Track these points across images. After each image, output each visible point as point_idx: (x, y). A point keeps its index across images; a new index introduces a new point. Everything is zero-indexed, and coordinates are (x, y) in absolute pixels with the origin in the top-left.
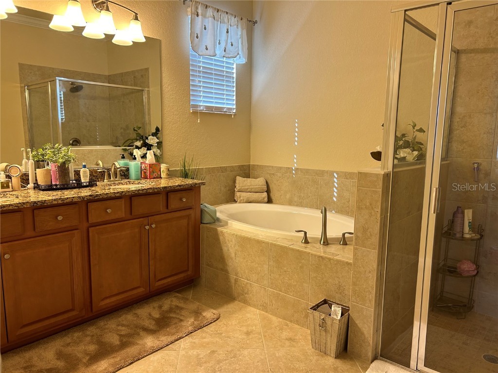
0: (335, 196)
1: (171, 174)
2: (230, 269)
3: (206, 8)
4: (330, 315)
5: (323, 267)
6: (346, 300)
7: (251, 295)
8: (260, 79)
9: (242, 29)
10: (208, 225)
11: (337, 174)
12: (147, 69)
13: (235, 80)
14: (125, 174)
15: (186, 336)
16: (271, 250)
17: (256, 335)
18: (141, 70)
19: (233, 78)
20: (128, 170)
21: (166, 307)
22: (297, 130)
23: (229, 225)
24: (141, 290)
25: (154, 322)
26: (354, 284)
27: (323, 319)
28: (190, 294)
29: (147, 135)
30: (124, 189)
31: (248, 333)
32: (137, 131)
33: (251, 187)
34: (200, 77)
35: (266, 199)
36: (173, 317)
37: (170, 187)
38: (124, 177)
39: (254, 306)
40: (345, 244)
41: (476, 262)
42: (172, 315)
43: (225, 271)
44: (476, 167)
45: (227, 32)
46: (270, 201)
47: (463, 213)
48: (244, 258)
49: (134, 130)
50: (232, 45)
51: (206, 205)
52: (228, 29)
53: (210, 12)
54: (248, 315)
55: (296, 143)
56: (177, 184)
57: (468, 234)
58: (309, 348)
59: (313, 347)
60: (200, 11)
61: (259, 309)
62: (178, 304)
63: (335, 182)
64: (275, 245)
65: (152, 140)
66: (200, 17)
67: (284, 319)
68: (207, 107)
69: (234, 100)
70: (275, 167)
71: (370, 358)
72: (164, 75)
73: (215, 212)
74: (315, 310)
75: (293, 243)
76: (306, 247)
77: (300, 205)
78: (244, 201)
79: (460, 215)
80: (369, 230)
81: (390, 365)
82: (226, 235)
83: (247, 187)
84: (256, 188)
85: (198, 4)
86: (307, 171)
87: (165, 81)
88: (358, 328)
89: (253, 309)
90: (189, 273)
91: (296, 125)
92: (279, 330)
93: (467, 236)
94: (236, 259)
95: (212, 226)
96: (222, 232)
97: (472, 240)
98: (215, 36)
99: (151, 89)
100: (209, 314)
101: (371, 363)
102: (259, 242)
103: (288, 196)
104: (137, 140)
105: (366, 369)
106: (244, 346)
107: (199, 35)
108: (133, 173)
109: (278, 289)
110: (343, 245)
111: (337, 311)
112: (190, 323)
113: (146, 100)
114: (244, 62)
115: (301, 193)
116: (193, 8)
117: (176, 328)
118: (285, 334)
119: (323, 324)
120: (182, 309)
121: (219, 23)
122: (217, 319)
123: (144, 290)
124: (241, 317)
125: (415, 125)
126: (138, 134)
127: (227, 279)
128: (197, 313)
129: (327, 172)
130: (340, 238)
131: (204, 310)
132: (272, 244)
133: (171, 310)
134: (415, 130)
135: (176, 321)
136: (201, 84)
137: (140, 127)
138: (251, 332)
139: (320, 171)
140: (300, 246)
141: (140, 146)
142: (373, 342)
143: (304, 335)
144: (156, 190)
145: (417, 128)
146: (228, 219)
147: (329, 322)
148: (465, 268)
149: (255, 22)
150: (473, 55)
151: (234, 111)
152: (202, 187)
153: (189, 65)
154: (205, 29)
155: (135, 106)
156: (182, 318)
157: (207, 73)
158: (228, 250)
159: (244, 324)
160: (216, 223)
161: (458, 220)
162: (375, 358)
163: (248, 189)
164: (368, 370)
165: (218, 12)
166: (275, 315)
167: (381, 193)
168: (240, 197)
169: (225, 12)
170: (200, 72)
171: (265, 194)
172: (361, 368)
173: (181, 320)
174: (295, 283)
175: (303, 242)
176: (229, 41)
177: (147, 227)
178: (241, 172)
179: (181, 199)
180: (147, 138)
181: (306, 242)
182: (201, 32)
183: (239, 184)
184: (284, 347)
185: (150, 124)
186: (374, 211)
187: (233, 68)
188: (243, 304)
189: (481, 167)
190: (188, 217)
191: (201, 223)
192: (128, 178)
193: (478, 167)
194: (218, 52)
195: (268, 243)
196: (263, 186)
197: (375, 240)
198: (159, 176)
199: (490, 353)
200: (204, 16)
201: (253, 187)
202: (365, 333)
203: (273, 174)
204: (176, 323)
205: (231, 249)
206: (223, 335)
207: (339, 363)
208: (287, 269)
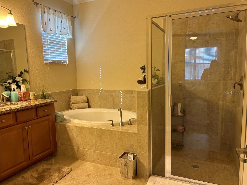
0: (121, 102)
1: (36, 97)
2: (74, 145)
3: (49, 9)
4: (128, 159)
5: (123, 137)
6: (135, 151)
7: (87, 156)
8: (80, 46)
9: (69, 21)
10: (60, 123)
11: (122, 91)
12: (13, 40)
13: (66, 46)
14: (9, 99)
15: (55, 183)
16: (96, 132)
17: (93, 176)
18: (9, 40)
19: (66, 45)
20: (10, 97)
21: (40, 170)
22: (101, 71)
23: (72, 121)
24: (25, 163)
25: (35, 180)
26: (138, 143)
27: (126, 162)
28: (53, 161)
29: (15, 77)
30: (11, 108)
31: (88, 176)
32: (8, 74)
33: (79, 101)
34: (48, 45)
35: (88, 106)
36: (46, 175)
37: (38, 104)
38: (8, 101)
39: (89, 161)
40: (131, 124)
41: (183, 126)
42: (45, 174)
43: (71, 146)
44: (180, 85)
45: (61, 22)
46: (89, 107)
47: (177, 105)
48: (82, 138)
49: (7, 74)
50: (64, 29)
51: (57, 112)
52: (61, 21)
53: (51, 11)
54: (87, 166)
55: (101, 78)
56: (41, 103)
57: (180, 114)
58: (120, 177)
59: (121, 176)
60: (46, 11)
61: (92, 162)
62: (47, 167)
63: (121, 95)
64: (98, 129)
65: (19, 79)
66: (46, 14)
67: (105, 165)
68: (53, 60)
69: (67, 56)
70: (91, 89)
71: (148, 176)
72: (28, 44)
73: (63, 115)
74: (121, 158)
75: (107, 127)
76: (113, 128)
77: (105, 107)
78: (76, 108)
79: (176, 106)
80: (143, 117)
81: (157, 177)
82: (71, 127)
83: (77, 101)
84: (82, 101)
85: (45, 7)
86: (107, 91)
87: (29, 47)
88: (142, 163)
89: (88, 163)
90: (51, 149)
91: (100, 69)
92: (104, 171)
93: (180, 115)
94: (77, 139)
95: (62, 123)
96: (68, 126)
97: (181, 116)
98: (55, 24)
99: (16, 51)
100: (66, 169)
101: (149, 178)
102: (89, 128)
103: (99, 104)
104: (9, 79)
105: (147, 182)
106: (88, 182)
107: (46, 23)
108: (13, 98)
109: (101, 151)
110: (130, 125)
111: (131, 156)
112: (56, 176)
113: (13, 57)
114: (71, 38)
115: (105, 101)
116: (42, 9)
117: (49, 180)
118: (107, 172)
119: (126, 165)
120: (50, 169)
121: (57, 17)
122: (71, 171)
123: (27, 162)
124: (83, 168)
125: (155, 68)
126: (10, 76)
127: (73, 149)
128: (59, 170)
129: (117, 91)
130: (128, 122)
131: (62, 168)
132: (96, 129)
133: (44, 171)
134: (155, 70)
135: (48, 176)
136: (49, 49)
137: (11, 72)
138: (90, 174)
139: (114, 90)
140: (110, 128)
141: (11, 83)
142: (149, 169)
143: (117, 171)
144: (30, 107)
145: (156, 69)
146: (70, 118)
147: (128, 162)
148: (180, 129)
149: (75, 18)
150: (175, 37)
151: (67, 62)
152: (55, 103)
153: (42, 39)
154: (49, 20)
155: (6, 60)
156: (51, 174)
157: (52, 43)
158: (73, 135)
159: (85, 171)
160: (64, 121)
161: (176, 108)
162: (150, 176)
163: (77, 102)
164: (148, 182)
165: (56, 11)
166: (100, 164)
167: (147, 99)
168: (74, 106)
169: (59, 12)
170: (48, 42)
171: (87, 104)
172: (145, 181)
173: (51, 176)
174: (110, 147)
175: (112, 126)
176: (63, 27)
177: (27, 128)
178: (73, 93)
179: (44, 111)
180: (15, 78)
181: (113, 125)
182: (48, 22)
183: (73, 99)
184: (107, 179)
185: (16, 70)
186: (145, 108)
187: (65, 40)
188: (82, 161)
189: (182, 85)
190: (49, 120)
191: (56, 122)
192: (11, 101)
193: (181, 85)
194: (57, 32)
195: (94, 129)
196: (85, 100)
197: (147, 121)
198: (29, 99)
199: (194, 164)
200: (48, 13)
201: (80, 100)
202: (145, 165)
203: (90, 93)
204: (48, 178)
205: (74, 134)
206: (76, 179)
207: (134, 181)
208: (105, 140)
